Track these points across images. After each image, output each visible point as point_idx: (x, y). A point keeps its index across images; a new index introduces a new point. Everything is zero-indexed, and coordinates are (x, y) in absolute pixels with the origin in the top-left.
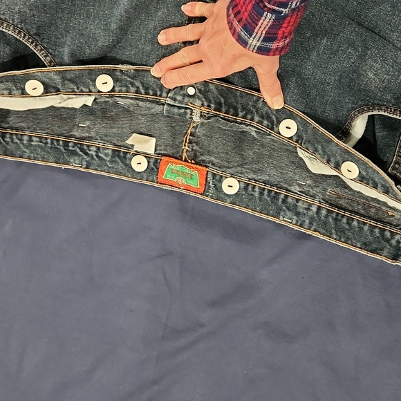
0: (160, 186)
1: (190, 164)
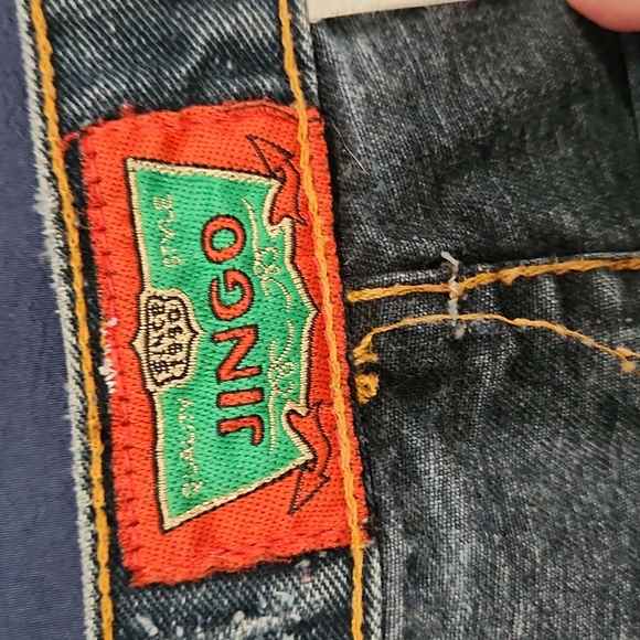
0: (47, 163)
1: (337, 369)
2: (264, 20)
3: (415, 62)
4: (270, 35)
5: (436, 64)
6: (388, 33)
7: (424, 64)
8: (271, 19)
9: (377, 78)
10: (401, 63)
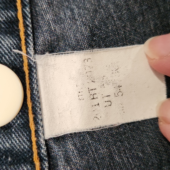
2: (24, 141)
3: (93, 152)
4: (27, 147)
5: (102, 152)
6: (82, 138)
7: (97, 153)
8: (27, 140)
9: (76, 161)
10: (87, 152)
